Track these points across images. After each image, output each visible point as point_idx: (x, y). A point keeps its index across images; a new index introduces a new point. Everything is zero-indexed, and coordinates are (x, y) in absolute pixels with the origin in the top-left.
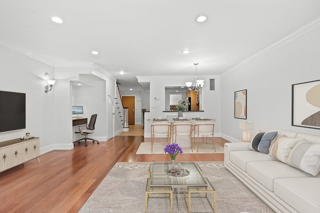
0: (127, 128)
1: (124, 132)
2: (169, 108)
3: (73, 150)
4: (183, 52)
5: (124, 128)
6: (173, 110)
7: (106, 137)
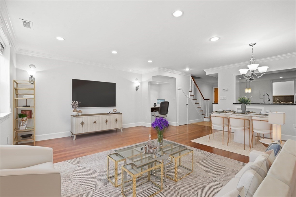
0: (208, 118)
1: (204, 122)
2: (271, 100)
3: (151, 128)
4: (211, 40)
5: (205, 118)
6: (282, 103)
7: (176, 123)
